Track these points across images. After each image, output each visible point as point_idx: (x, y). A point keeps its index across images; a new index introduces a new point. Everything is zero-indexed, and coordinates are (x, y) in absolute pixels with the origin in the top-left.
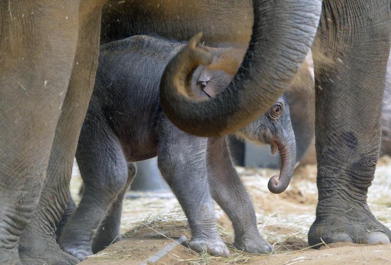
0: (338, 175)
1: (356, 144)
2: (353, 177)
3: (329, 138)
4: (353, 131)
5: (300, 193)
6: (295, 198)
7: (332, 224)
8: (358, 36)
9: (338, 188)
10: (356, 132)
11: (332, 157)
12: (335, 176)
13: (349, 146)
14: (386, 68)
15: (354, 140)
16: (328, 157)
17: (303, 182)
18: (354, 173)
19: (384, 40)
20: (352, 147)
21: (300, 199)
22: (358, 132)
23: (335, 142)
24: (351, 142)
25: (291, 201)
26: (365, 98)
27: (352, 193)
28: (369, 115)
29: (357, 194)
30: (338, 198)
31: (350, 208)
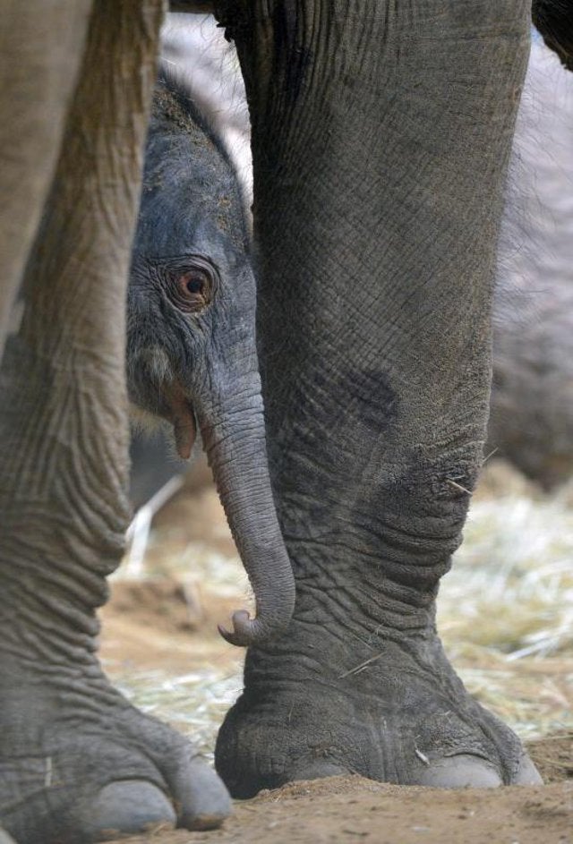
0: (325, 530)
1: (394, 413)
2: (382, 537)
3: (298, 391)
4: (385, 365)
5: (179, 595)
6: (161, 612)
7: (293, 724)
8: (411, 17)
9: (323, 580)
10: (394, 371)
11: (304, 460)
12: (314, 533)
13: (370, 422)
14: (512, 135)
15: (389, 399)
16: (290, 459)
17: (191, 554)
18: (384, 524)
19: (504, 33)
20: (380, 427)
21: (179, 613)
22: (402, 368)
23: (318, 407)
24: (377, 407)
25: (146, 624)
26: (429, 247)
27: (375, 603)
28: (444, 309)
29: (393, 603)
30: (318, 623)
31: (361, 659)
